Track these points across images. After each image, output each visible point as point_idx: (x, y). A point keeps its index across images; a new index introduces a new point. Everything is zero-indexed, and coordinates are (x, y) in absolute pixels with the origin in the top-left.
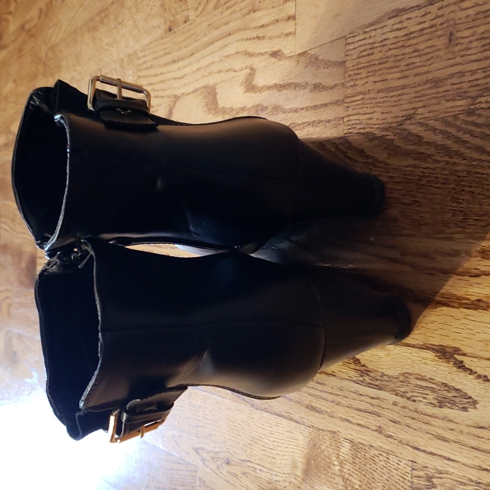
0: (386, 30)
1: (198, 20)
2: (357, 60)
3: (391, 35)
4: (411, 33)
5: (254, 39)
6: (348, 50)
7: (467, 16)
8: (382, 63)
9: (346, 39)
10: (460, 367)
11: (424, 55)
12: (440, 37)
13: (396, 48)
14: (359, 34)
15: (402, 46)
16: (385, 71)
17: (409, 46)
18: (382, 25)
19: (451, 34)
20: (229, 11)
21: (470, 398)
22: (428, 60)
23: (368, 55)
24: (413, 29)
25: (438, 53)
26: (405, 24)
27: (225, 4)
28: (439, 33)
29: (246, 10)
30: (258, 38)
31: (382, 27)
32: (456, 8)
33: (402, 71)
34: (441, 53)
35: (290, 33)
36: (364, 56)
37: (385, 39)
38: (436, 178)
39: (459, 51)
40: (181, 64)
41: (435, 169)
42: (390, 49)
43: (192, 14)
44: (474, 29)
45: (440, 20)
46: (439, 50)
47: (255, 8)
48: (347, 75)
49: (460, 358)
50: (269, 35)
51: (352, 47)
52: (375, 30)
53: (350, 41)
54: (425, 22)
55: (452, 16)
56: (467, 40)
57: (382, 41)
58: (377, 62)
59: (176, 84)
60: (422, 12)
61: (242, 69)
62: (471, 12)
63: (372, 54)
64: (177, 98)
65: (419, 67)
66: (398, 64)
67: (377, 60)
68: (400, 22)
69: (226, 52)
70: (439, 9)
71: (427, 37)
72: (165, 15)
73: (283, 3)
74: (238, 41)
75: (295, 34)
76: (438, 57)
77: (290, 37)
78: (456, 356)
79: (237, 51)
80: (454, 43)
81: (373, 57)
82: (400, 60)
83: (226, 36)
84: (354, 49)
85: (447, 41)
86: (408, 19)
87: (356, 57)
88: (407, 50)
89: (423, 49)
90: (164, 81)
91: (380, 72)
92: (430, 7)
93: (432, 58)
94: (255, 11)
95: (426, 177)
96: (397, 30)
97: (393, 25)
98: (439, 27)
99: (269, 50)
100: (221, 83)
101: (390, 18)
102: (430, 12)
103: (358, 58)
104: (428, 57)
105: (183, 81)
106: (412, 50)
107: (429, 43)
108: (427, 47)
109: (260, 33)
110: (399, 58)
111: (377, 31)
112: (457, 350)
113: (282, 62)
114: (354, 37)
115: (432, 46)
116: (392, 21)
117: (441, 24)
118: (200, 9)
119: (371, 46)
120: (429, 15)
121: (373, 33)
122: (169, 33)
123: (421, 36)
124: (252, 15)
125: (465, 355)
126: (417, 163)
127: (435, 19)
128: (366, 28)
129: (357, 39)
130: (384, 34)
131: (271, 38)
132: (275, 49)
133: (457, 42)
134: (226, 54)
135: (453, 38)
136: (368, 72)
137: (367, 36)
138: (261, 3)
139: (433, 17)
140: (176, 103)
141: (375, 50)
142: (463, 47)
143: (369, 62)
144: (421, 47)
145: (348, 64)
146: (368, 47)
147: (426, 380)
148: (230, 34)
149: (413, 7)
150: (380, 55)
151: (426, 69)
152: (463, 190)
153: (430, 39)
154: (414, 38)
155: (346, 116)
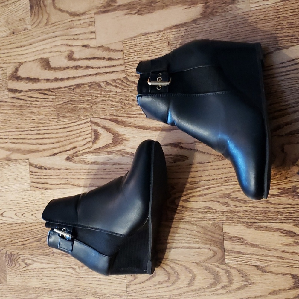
0: (141, 40)
1: (34, 30)
2: (129, 50)
3: (144, 42)
4: (152, 41)
5: (72, 39)
6: (124, 46)
7: (175, 37)
8: (141, 51)
9: (123, 42)
10: (181, 148)
11: (159, 49)
12: (164, 43)
13: (146, 46)
14: (129, 41)
15: (149, 46)
16: (142, 54)
17: (152, 46)
18: (139, 38)
19: (169, 42)
20: (55, 27)
21: (186, 157)
22: (160, 50)
23: (134, 48)
24: (153, 40)
25: (164, 48)
26: (150, 38)
27: (52, 24)
28: (164, 42)
29: (66, 28)
30: (74, 39)
31: (140, 39)
32: (170, 34)
33: (150, 54)
34: (166, 48)
35: (93, 38)
36: (132, 48)
37: (141, 43)
39: (172, 48)
40: (22, 48)
42: (143, 47)
43: (29, 27)
44: (178, 41)
45: (164, 38)
46: (164, 47)
47: (71, 27)
48: (124, 55)
49: (181, 145)
50: (80, 38)
51: (126, 45)
52: (136, 39)
53: (124, 43)
54: (158, 38)
55: (169, 36)
56: (175, 45)
57: (140, 43)
58: (138, 51)
59: (20, 57)
60: (157, 34)
61: (65, 51)
62: (176, 35)
63: (136, 48)
64: (21, 64)
65: (156, 53)
66: (147, 52)
67: (139, 50)
68: (147, 37)
69: (54, 44)
70: (163, 34)
71: (159, 43)
72: (9, 26)
73: (88, 26)
74: (62, 40)
75: (96, 38)
76: (164, 50)
77: (93, 40)
78: (179, 145)
79: (62, 44)
80: (170, 45)
81: (136, 49)
82: (148, 50)
83: (54, 37)
84: (127, 46)
85: (168, 44)
86: (151, 36)
87: (128, 49)
88: (151, 47)
89: (158, 47)
90: (11, 56)
91: (140, 54)
92: (159, 33)
93: (162, 50)
94: (71, 28)
96: (146, 40)
97: (144, 38)
98: (164, 40)
99: (81, 44)
100: (51, 57)
101: (142, 36)
102: (160, 35)
103: (129, 49)
104: (161, 49)
105: (25, 56)
106: (153, 47)
107: (160, 45)
108: (160, 46)
109: (76, 37)
110: (148, 49)
111: (137, 40)
112: (180, 143)
113: (89, 49)
114: (127, 41)
115: (162, 46)
116: (144, 37)
117: (165, 39)
118: (35, 25)
119: (135, 45)
120: (159, 36)
121: (135, 41)
122: (13, 34)
123: (157, 42)
124: (70, 30)
125: (183, 144)
127: (162, 37)
128: (132, 38)
129: (128, 42)
130: (140, 41)
131: (82, 40)
132: (85, 44)
133: (172, 45)
134: (54, 45)
135: (170, 43)
136: (134, 54)
137: (133, 41)
138: (75, 26)
139: (161, 36)
140: (20, 65)
141: (137, 47)
142: (174, 47)
143: (135, 51)
144: (157, 46)
145: (125, 51)
146: (134, 45)
147: (168, 155)
148: (56, 37)
149: (152, 33)
150: (140, 48)
151: (160, 54)
153: (161, 44)
154: (154, 43)
155: (125, 70)
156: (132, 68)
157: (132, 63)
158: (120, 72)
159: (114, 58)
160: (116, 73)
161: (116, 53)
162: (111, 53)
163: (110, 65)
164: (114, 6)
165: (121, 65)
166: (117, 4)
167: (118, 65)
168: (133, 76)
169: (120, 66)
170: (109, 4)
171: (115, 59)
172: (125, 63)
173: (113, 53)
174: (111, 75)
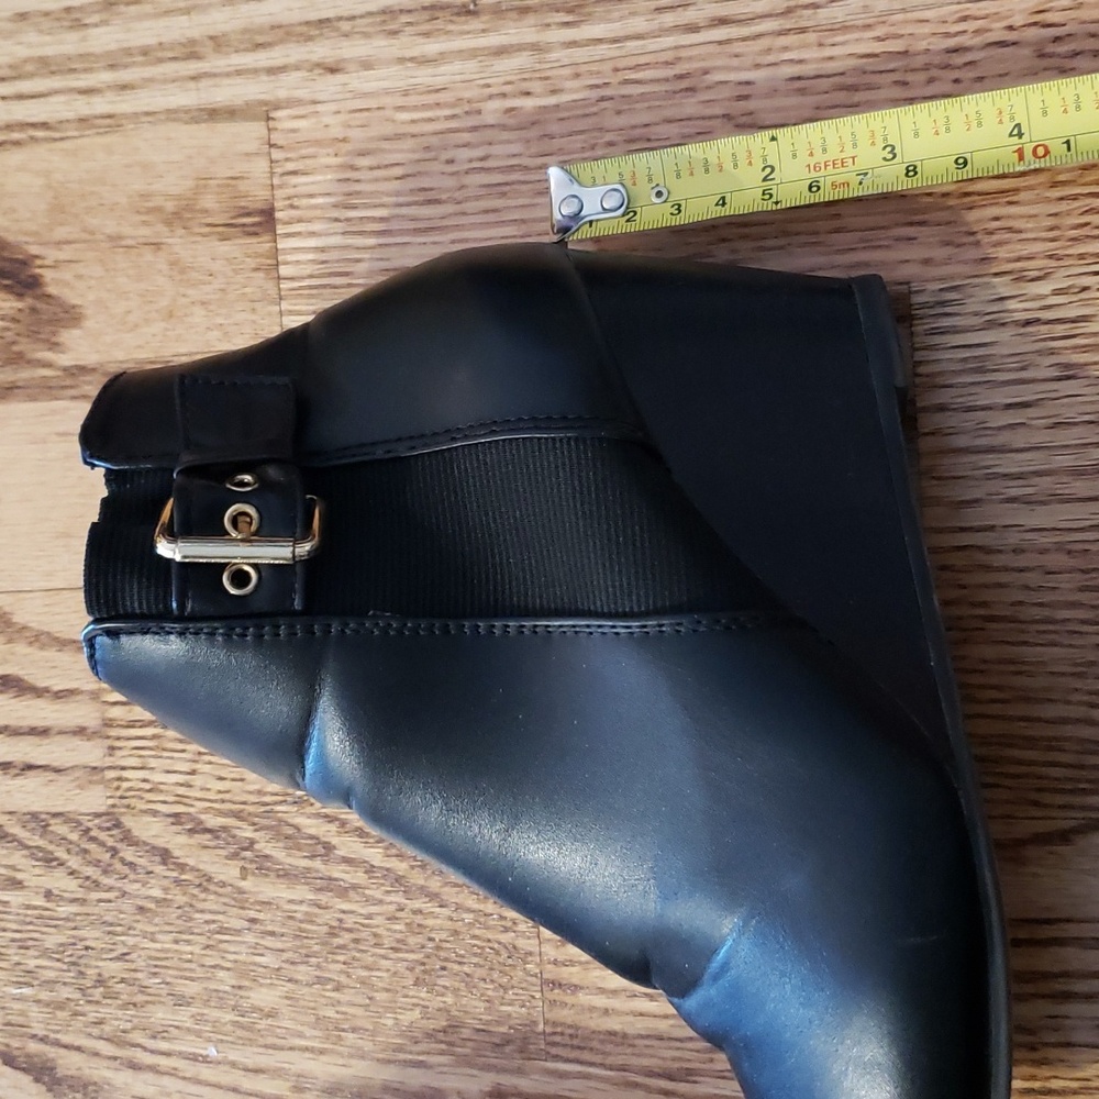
38: (375, 935)
41: (369, 917)
95: (350, 930)
126: (324, 898)
152: (443, 968)
155: (110, 768)
156: (153, 763)
157: (154, 737)
158: (78, 773)
159: (41, 684)
160: (51, 776)
161: (51, 654)
162: (21, 648)
163: (12, 722)
164: (48, 365)
165: (80, 731)
166: (65, 360)
167: (61, 733)
168: (155, 813)
169: (76, 742)
170: (15, 348)
171: (47, 690)
172: (109, 723)
173: (29, 650)
174: (19, 781)
